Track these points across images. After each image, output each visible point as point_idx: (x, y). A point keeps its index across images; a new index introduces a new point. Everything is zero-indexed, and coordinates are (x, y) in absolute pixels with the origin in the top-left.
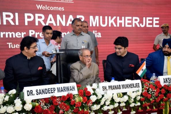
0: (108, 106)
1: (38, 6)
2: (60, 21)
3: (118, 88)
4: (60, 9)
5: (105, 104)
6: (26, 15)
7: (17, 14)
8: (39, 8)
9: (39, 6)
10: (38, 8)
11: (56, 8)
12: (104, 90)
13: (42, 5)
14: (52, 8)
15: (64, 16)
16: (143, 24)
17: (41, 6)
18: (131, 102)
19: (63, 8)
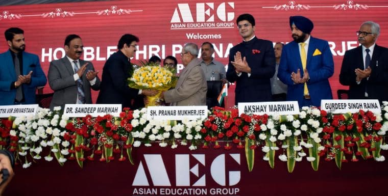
0: (156, 135)
1: (188, 35)
2: (219, 50)
3: (172, 114)
4: (216, 36)
5: (151, 133)
6: (174, 46)
7: (163, 47)
8: (190, 38)
9: (190, 34)
10: (188, 38)
11: (211, 36)
12: (151, 115)
13: (193, 34)
14: (205, 37)
15: (221, 45)
16: (341, 52)
17: (191, 35)
18: (187, 132)
19: (219, 35)
